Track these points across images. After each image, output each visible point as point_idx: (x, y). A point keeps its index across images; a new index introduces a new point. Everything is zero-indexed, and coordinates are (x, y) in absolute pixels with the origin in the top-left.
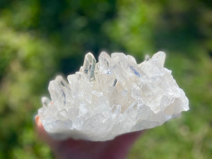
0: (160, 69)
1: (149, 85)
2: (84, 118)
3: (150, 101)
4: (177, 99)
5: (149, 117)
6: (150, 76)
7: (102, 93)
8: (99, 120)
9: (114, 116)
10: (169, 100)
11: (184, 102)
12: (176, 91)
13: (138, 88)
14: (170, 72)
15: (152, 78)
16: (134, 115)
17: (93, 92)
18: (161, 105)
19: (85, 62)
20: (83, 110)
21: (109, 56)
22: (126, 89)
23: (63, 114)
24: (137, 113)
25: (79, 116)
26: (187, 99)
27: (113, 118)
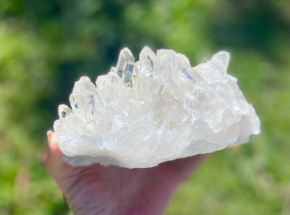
0: (222, 74)
1: (207, 95)
2: (120, 134)
3: (209, 116)
4: (244, 117)
5: (207, 136)
6: (209, 82)
7: (143, 103)
8: (141, 136)
9: (160, 132)
10: (233, 116)
11: (253, 121)
12: (244, 106)
13: (193, 98)
14: (234, 80)
15: (211, 84)
16: (187, 132)
17: (132, 101)
18: (223, 121)
19: (120, 59)
20: (118, 123)
21: (153, 53)
22: (176, 98)
23: (90, 127)
24: (190, 130)
25: (112, 131)
26: (257, 118)
27: (159, 136)
